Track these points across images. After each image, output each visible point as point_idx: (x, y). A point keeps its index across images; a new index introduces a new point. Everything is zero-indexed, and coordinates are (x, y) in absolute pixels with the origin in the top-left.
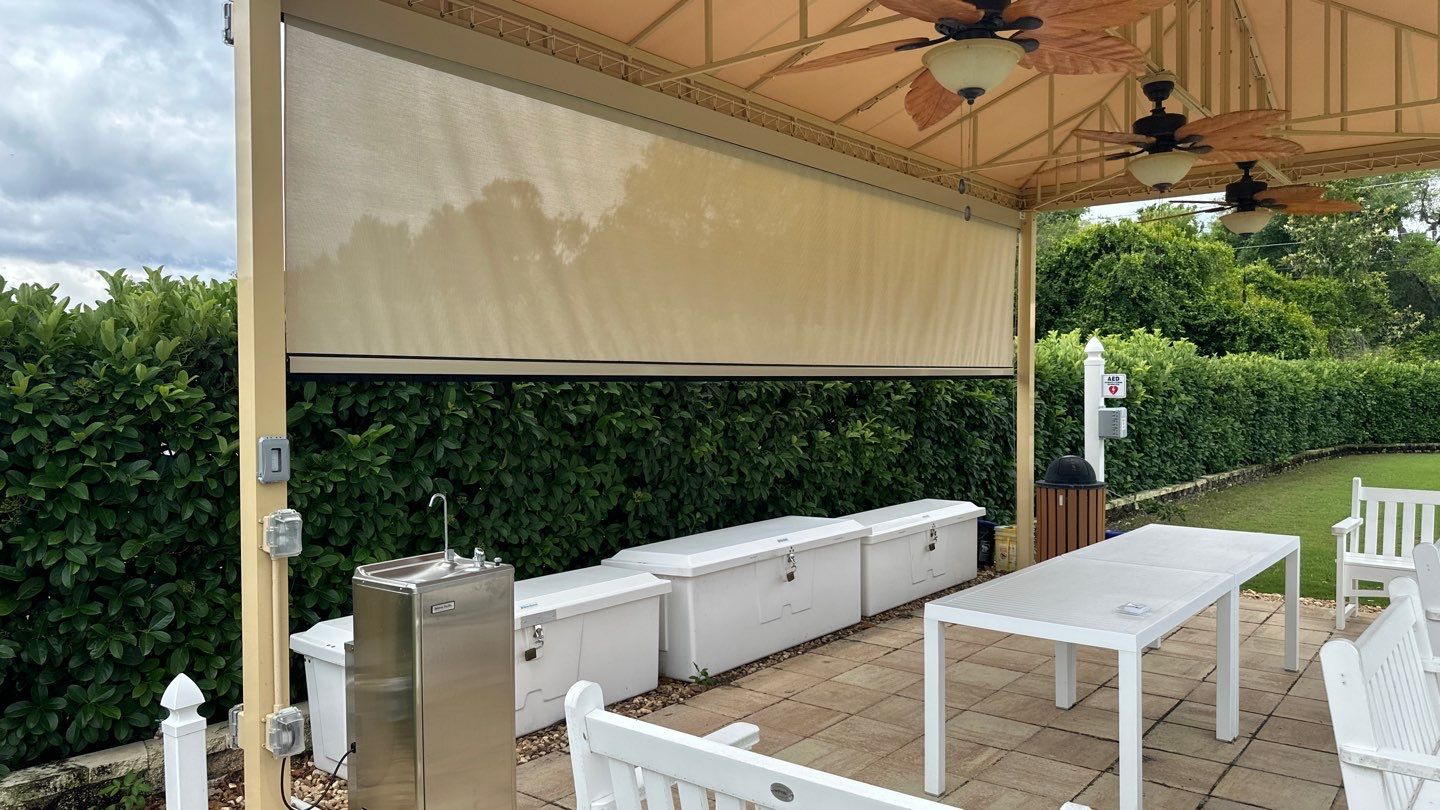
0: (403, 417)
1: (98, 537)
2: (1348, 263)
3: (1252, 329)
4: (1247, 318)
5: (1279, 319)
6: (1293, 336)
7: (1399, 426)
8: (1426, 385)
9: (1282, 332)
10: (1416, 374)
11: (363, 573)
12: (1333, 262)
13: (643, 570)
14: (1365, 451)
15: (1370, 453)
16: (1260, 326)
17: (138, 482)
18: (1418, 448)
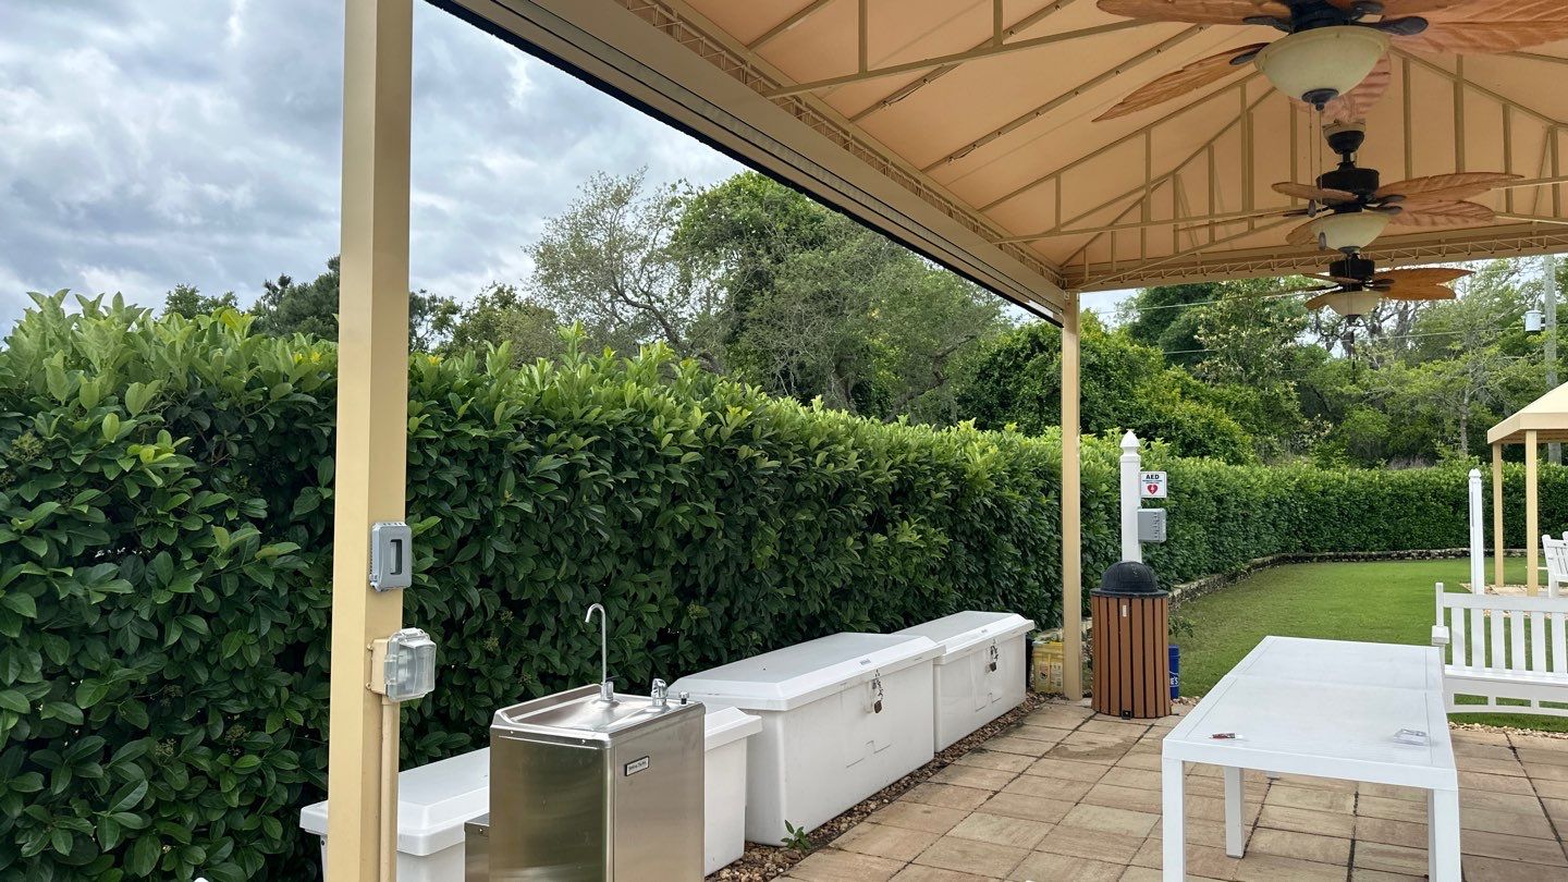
0: (446, 507)
1: (48, 675)
2: (1261, 371)
3: (1184, 434)
4: (1179, 422)
5: (1209, 425)
6: (1223, 442)
7: (1327, 535)
8: (1350, 493)
9: (1212, 438)
10: (1341, 482)
11: (506, 718)
12: (1245, 369)
13: (726, 703)
14: (1298, 560)
15: (1303, 562)
16: (1193, 431)
17: (102, 598)
18: (1345, 557)
